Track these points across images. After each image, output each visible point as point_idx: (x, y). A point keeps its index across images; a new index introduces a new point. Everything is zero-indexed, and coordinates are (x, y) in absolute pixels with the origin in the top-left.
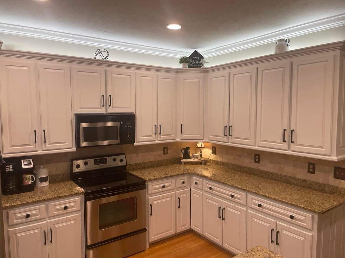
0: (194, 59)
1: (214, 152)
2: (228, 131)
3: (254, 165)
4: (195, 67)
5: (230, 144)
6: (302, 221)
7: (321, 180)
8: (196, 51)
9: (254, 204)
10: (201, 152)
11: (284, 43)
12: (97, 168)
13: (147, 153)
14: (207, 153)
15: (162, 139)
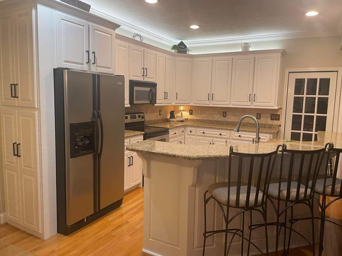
0: (181, 47)
1: (191, 114)
2: (211, 97)
3: (222, 119)
4: (181, 53)
5: (211, 105)
6: (264, 139)
7: (264, 122)
8: (182, 41)
9: (235, 136)
10: (182, 114)
11: (247, 45)
12: (131, 122)
13: (151, 114)
14: (186, 115)
15: (167, 103)
